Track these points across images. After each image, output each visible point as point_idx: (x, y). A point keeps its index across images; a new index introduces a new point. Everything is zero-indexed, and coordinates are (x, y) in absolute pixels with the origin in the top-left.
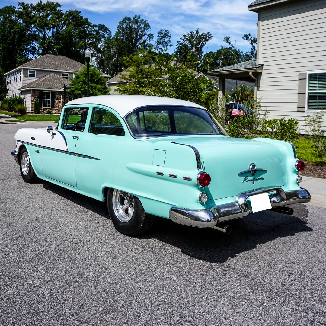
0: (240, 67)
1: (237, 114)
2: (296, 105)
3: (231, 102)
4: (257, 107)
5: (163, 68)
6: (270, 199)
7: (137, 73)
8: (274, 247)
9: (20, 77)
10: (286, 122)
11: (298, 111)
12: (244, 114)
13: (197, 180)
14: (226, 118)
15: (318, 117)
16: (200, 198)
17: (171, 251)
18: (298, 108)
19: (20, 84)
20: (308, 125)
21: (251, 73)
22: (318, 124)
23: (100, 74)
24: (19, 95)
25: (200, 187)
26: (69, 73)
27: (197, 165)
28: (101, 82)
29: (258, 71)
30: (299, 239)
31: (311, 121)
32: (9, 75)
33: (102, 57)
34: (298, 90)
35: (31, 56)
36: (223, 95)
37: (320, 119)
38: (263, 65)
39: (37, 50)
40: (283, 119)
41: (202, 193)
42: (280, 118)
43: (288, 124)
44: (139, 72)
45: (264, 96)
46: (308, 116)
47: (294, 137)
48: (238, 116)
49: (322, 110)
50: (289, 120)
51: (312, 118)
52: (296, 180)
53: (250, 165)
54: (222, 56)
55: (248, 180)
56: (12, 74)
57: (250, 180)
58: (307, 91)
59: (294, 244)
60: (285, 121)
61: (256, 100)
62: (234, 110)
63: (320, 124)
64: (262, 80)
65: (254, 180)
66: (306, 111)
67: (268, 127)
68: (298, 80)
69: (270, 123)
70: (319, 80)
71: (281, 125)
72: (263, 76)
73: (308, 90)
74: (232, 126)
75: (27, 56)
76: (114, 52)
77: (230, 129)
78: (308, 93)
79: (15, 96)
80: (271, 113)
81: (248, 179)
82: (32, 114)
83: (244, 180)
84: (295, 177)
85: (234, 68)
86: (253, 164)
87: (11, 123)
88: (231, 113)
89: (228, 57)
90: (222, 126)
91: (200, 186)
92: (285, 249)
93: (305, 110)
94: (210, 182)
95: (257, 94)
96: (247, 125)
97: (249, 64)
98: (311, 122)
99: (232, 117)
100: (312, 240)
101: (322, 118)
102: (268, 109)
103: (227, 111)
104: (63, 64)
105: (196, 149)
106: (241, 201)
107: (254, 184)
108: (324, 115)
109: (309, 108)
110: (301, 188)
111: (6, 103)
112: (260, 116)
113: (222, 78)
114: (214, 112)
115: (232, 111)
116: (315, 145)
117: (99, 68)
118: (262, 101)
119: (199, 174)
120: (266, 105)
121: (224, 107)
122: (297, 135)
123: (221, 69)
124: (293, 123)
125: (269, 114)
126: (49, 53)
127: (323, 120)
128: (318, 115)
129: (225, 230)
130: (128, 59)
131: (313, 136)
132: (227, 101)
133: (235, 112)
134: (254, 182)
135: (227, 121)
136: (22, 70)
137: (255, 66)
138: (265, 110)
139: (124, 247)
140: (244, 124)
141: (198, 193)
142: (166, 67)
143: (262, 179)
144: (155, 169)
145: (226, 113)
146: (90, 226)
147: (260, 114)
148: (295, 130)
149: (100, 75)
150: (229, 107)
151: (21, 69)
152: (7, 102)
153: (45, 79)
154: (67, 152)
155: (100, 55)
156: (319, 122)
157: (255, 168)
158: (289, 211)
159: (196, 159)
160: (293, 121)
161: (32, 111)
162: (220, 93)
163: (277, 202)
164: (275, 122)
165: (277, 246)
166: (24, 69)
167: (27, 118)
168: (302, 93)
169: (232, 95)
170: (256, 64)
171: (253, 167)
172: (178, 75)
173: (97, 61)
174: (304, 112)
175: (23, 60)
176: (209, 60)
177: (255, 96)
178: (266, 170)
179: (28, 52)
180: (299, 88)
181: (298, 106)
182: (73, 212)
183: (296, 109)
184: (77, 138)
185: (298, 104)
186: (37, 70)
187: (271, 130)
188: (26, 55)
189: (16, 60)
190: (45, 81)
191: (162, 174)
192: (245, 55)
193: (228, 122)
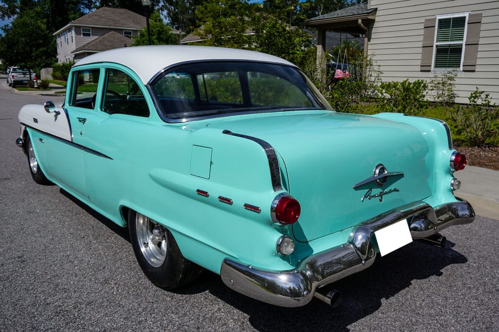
0: (346, 13)
1: (341, 76)
2: (419, 62)
3: (333, 62)
4: (367, 66)
5: (246, 19)
6: (409, 225)
7: (214, 27)
8: (413, 307)
9: (72, 37)
10: (411, 86)
11: (421, 71)
12: (350, 76)
13: (271, 211)
14: (327, 82)
15: (449, 78)
16: (279, 246)
17: (231, 323)
18: (421, 66)
19: (73, 47)
20: (435, 88)
21: (360, 21)
22: (448, 87)
23: (170, 30)
24: (72, 60)
25: (279, 226)
26: (133, 30)
27: (273, 180)
28: (171, 40)
29: (369, 17)
30: (453, 285)
31: (439, 83)
32: (59, 35)
33: (175, 10)
34: (422, 42)
35: (87, 11)
36: (323, 51)
37: (451, 80)
38: (376, 10)
39: (94, 3)
40: (406, 81)
41: (283, 237)
42: (401, 80)
43: (413, 87)
44: (216, 26)
45: (377, 52)
46: (435, 77)
47: (422, 106)
48: (343, 79)
49: (454, 69)
50: (415, 83)
51: (441, 79)
52: (449, 185)
53: (377, 167)
54: (322, 5)
55: (372, 197)
56: (63, 33)
57: (374, 196)
58: (435, 44)
59: (446, 298)
60: (410, 84)
61: (367, 57)
62: (338, 72)
63: (450, 87)
64: (374, 30)
65: (381, 195)
66: (432, 70)
67: (385, 93)
68: (423, 28)
69: (387, 87)
70: (452, 28)
71: (404, 90)
72: (376, 25)
73: (437, 42)
74: (336, 93)
75: (82, 11)
76: (189, 3)
77: (333, 97)
78: (437, 46)
79: (68, 61)
80: (386, 74)
81: (371, 195)
82: (90, 83)
83: (366, 197)
84: (449, 180)
85: (338, 15)
86: (381, 166)
87: (62, 95)
88: (334, 76)
89: (329, 7)
90: (321, 93)
91: (278, 224)
92: (432, 311)
93: (431, 68)
94: (299, 216)
95: (367, 50)
96: (356, 91)
97: (358, 9)
98: (438, 85)
99: (335, 81)
100: (474, 287)
101: (455, 79)
102: (381, 69)
103: (328, 73)
104: (124, 19)
105: (270, 146)
106: (360, 239)
107: (381, 201)
108: (458, 75)
109: (436, 66)
110: (457, 198)
111: (58, 71)
112: (371, 78)
113: (323, 29)
114: (311, 74)
115: (334, 73)
116: (452, 118)
117: (173, 24)
118: (375, 58)
119: (275, 199)
120: (379, 63)
121: (325, 67)
122: (426, 104)
123: (321, 17)
124: (419, 86)
125: (382, 75)
126: (109, 6)
127: (455, 82)
128: (449, 75)
129: (330, 300)
130: (202, 9)
131: (441, 103)
132: (328, 60)
133: (339, 73)
134: (382, 198)
135: (328, 86)
136: (74, 28)
137: (365, 12)
138: (378, 70)
139: (149, 316)
140: (352, 89)
141: (275, 237)
142: (249, 17)
143: (395, 190)
144: (194, 184)
145: (327, 75)
146: (104, 268)
147: (371, 75)
148: (424, 96)
149: (170, 32)
150: (331, 68)
151: (72, 26)
152: (59, 69)
153: (103, 39)
154: (71, 143)
155: (173, 8)
156: (450, 84)
157: (384, 172)
158: (439, 242)
159: (270, 167)
160: (420, 83)
161: (90, 80)
162: (320, 48)
163: (421, 230)
164: (395, 85)
165: (418, 304)
166: (75, 26)
167: (84, 89)
168: (427, 47)
169: (334, 53)
170: (367, 8)
171: (382, 171)
172: (264, 26)
173: (170, 15)
174: (429, 71)
175: (77, 15)
176: (305, 6)
177: (365, 52)
178: (403, 174)
179: (82, 6)
180: (424, 39)
181: (421, 64)
182: (86, 237)
183: (419, 69)
184: (83, 121)
185: (422, 61)
186: (92, 28)
187: (390, 97)
188: (80, 10)
189: (69, 15)
190: (103, 41)
191: (205, 194)
192: (350, 3)
193: (330, 86)
